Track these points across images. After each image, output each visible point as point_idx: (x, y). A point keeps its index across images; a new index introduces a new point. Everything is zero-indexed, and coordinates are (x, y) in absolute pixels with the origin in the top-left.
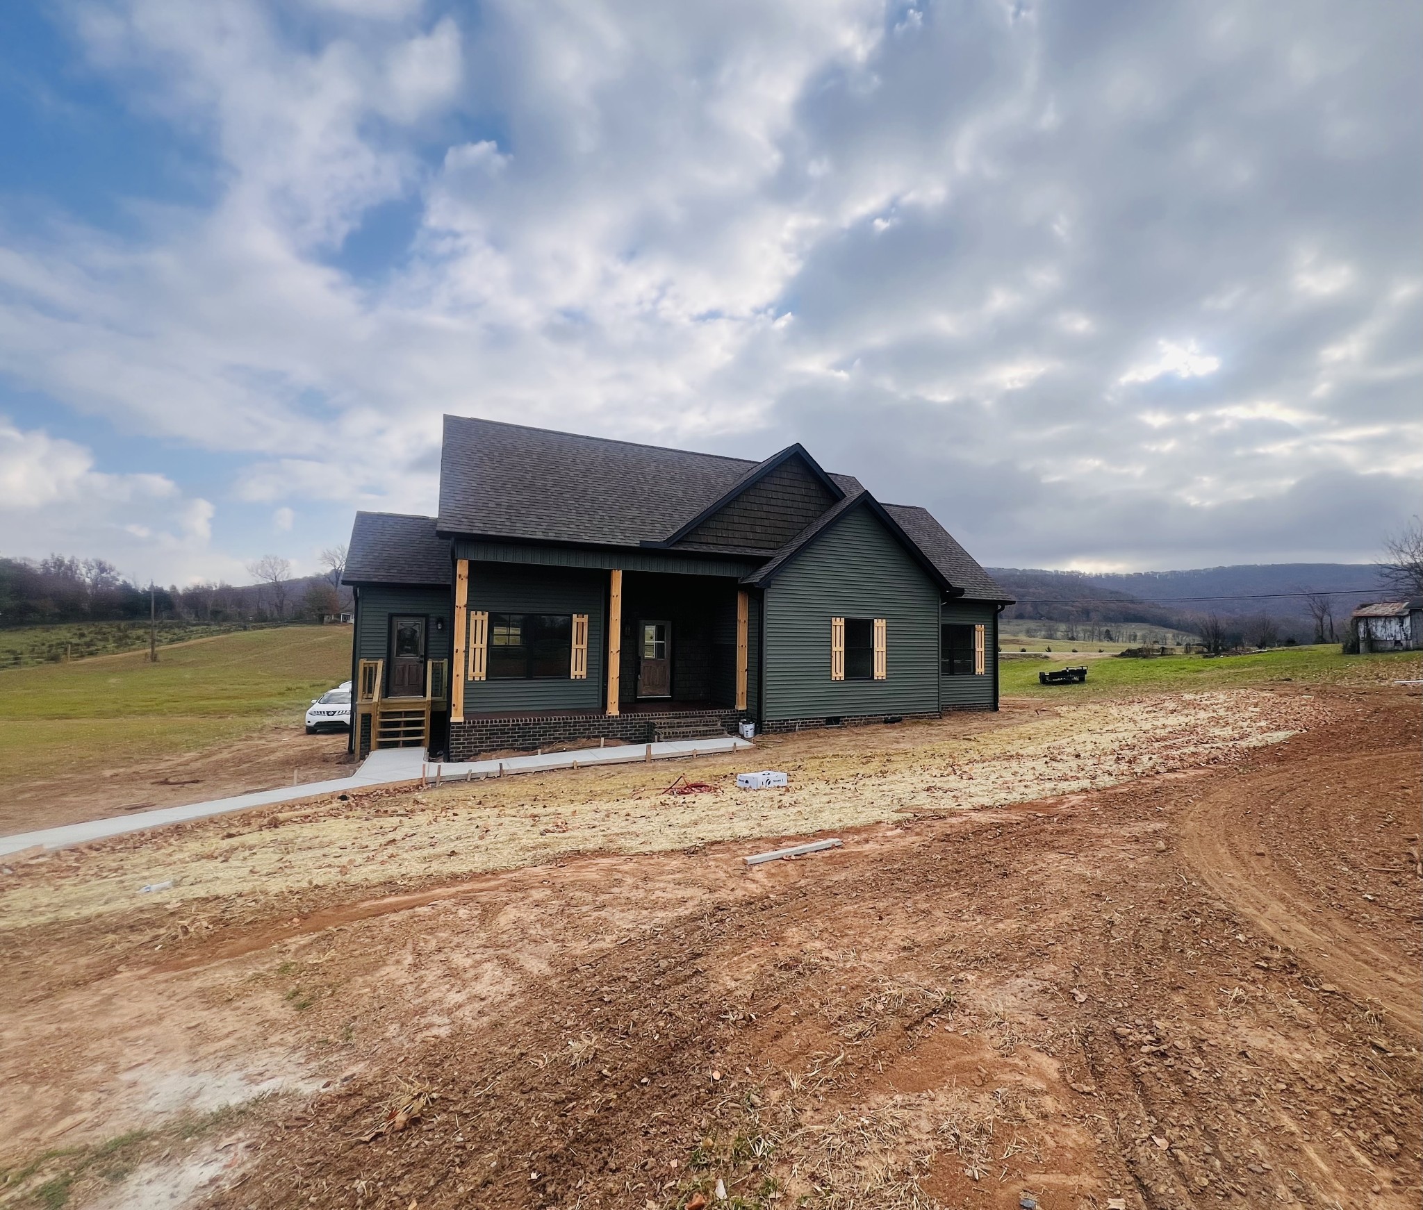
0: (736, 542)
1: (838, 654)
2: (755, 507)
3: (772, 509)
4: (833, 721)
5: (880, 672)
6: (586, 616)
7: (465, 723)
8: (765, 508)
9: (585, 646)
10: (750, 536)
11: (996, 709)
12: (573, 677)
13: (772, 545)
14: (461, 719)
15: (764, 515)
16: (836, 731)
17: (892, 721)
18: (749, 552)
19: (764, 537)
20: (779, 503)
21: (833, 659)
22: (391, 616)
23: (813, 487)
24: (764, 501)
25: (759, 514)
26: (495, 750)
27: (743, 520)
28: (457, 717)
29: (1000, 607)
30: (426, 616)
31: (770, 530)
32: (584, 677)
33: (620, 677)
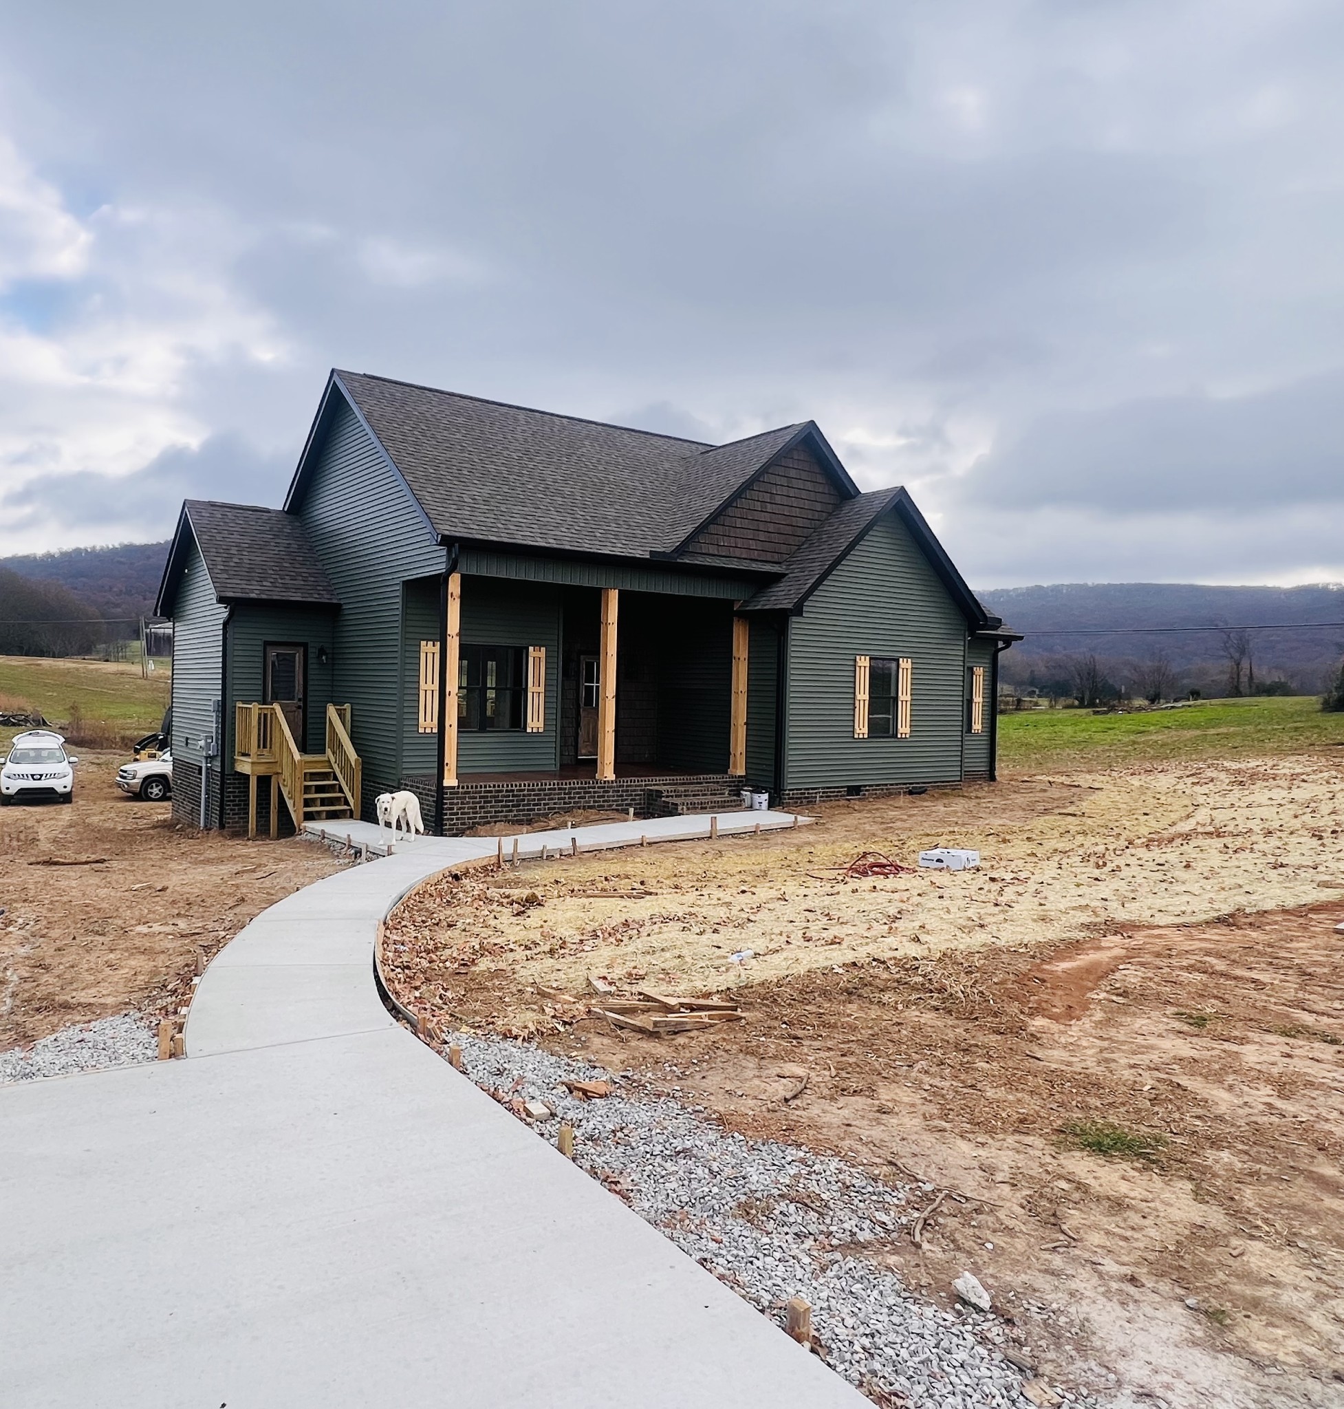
0: (738, 553)
1: (862, 703)
2: (758, 506)
3: (776, 509)
4: (854, 791)
5: (904, 729)
6: (543, 649)
7: (458, 787)
8: (769, 508)
9: (542, 689)
10: (753, 544)
11: (992, 778)
12: (529, 730)
13: (776, 557)
14: (454, 783)
15: (767, 517)
16: (857, 805)
17: (916, 791)
18: (755, 566)
19: (767, 546)
20: (785, 501)
21: (857, 710)
22: (267, 644)
23: (820, 479)
24: (767, 498)
25: (763, 516)
26: (489, 823)
27: (746, 523)
28: (450, 781)
29: (1001, 644)
30: (305, 646)
31: (775, 538)
32: (541, 730)
33: (616, 731)
